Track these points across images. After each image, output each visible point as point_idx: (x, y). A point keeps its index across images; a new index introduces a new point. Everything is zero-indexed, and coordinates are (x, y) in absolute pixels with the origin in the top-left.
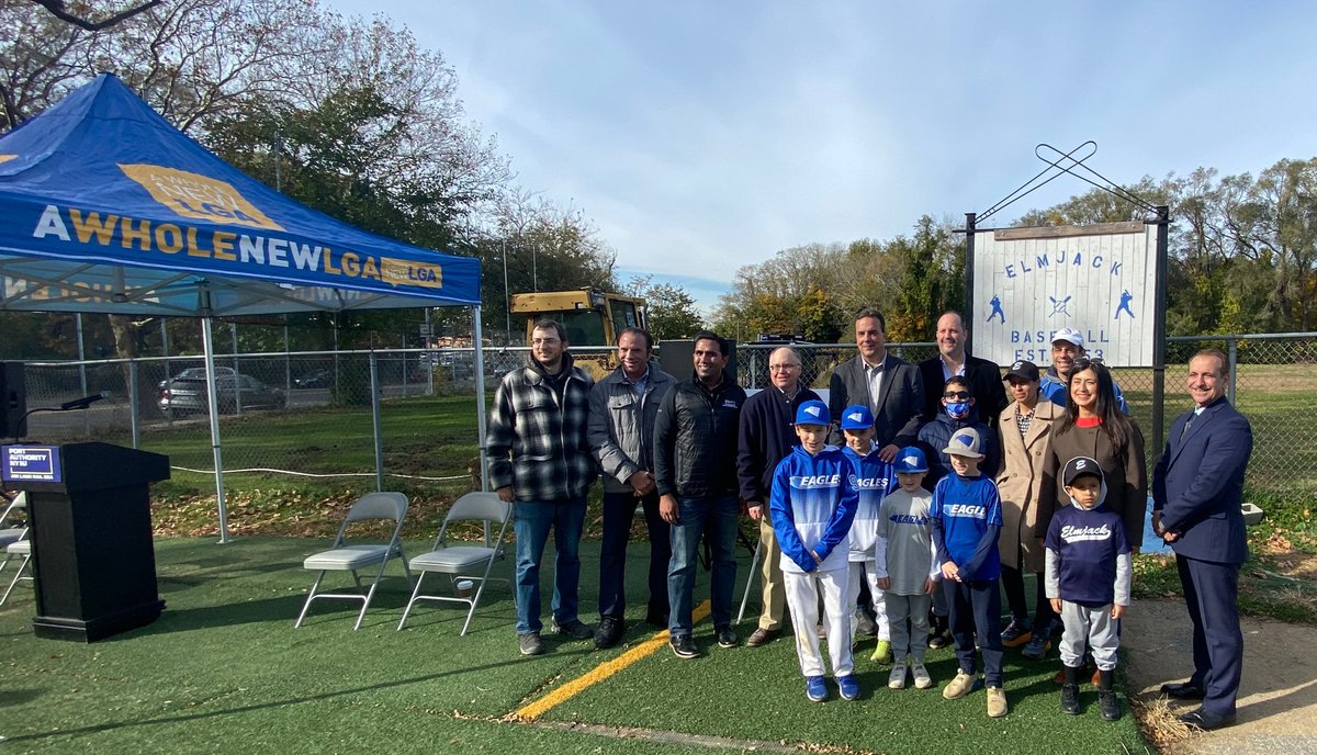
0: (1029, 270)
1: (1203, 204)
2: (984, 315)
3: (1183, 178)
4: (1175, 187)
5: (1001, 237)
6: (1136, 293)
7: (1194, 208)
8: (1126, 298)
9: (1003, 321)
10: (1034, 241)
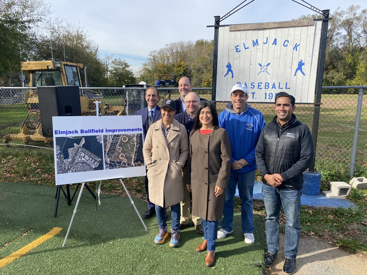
0: (248, 48)
1: (352, 23)
2: (223, 73)
3: (344, 10)
4: (340, 15)
5: (233, 29)
6: (307, 61)
7: (348, 24)
8: (301, 64)
9: (233, 77)
10: (251, 31)
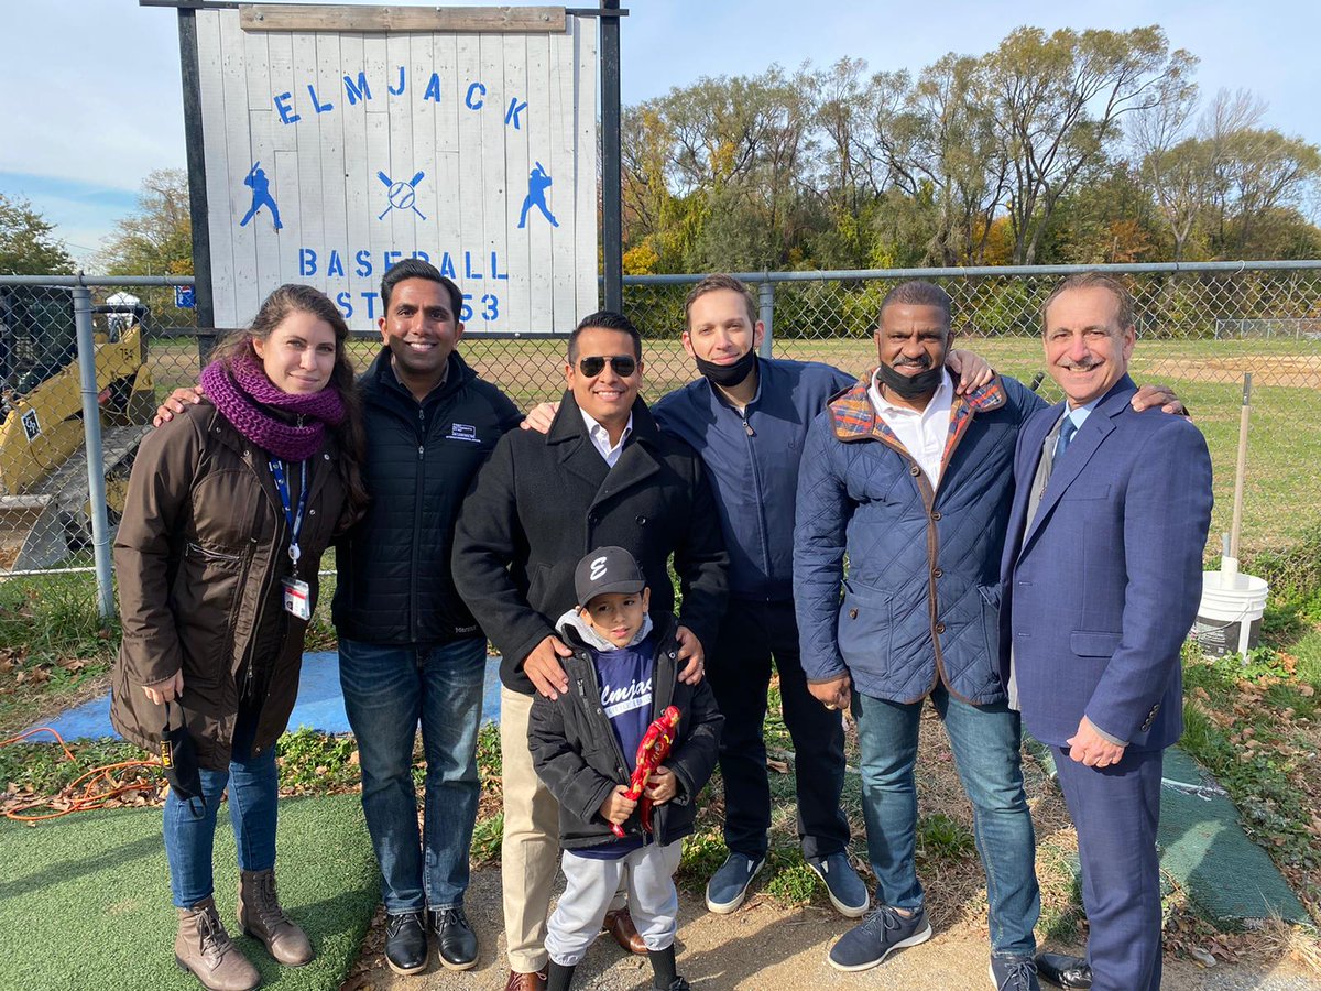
0: (328, 107)
1: (847, 112)
2: (232, 209)
5: (257, 24)
6: (558, 169)
7: (837, 116)
8: (539, 182)
9: (278, 225)
10: (335, 38)
